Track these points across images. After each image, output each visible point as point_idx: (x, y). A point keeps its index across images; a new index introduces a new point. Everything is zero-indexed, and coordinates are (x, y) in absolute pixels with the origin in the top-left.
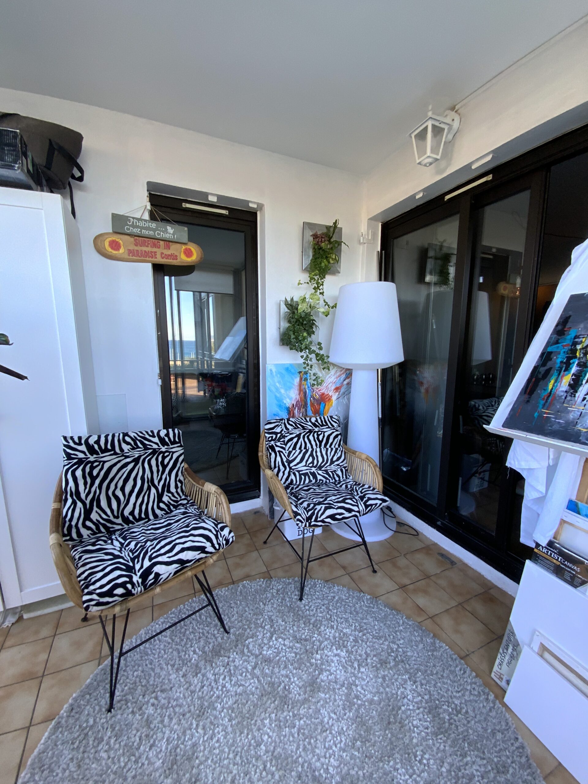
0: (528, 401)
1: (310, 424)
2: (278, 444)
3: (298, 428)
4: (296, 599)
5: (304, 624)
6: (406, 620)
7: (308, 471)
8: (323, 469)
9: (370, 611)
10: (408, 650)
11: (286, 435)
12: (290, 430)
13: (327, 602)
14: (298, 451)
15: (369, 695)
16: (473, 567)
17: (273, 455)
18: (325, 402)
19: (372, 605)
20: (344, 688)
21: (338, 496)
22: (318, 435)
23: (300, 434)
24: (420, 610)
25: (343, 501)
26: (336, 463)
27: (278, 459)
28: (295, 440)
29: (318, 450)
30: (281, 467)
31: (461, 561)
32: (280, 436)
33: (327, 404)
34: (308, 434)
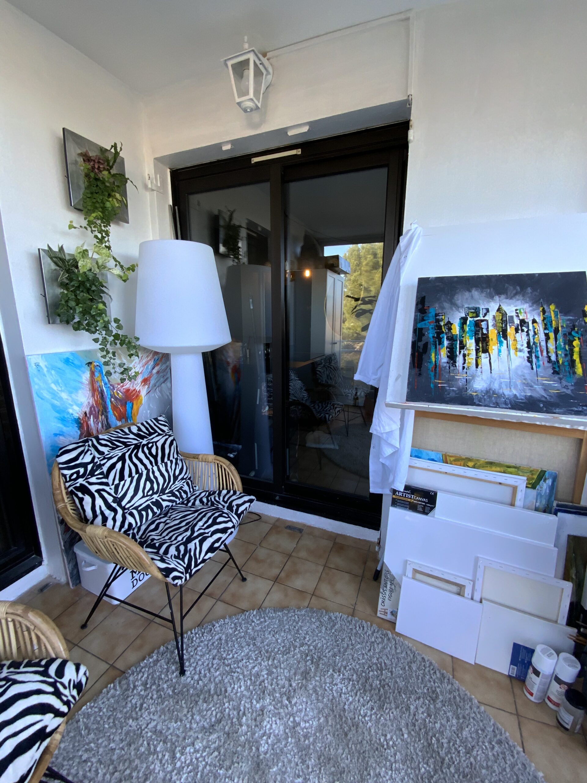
0: (420, 374)
1: (132, 436)
2: (93, 480)
3: (118, 446)
4: (176, 676)
5: (206, 702)
6: (299, 613)
7: (149, 502)
8: (167, 491)
9: (265, 627)
10: (317, 641)
11: (102, 462)
12: (106, 453)
13: (216, 651)
14: (128, 480)
15: (314, 723)
16: (317, 526)
17: (87, 500)
18: (132, 401)
19: (262, 620)
20: (290, 739)
21: (205, 519)
22: (150, 449)
23: (124, 455)
24: (301, 593)
25: (215, 523)
26: (180, 477)
27: (99, 502)
28: (119, 465)
29: (155, 468)
30: (107, 512)
31: (304, 525)
32: (93, 467)
33: (135, 402)
34: (136, 451)
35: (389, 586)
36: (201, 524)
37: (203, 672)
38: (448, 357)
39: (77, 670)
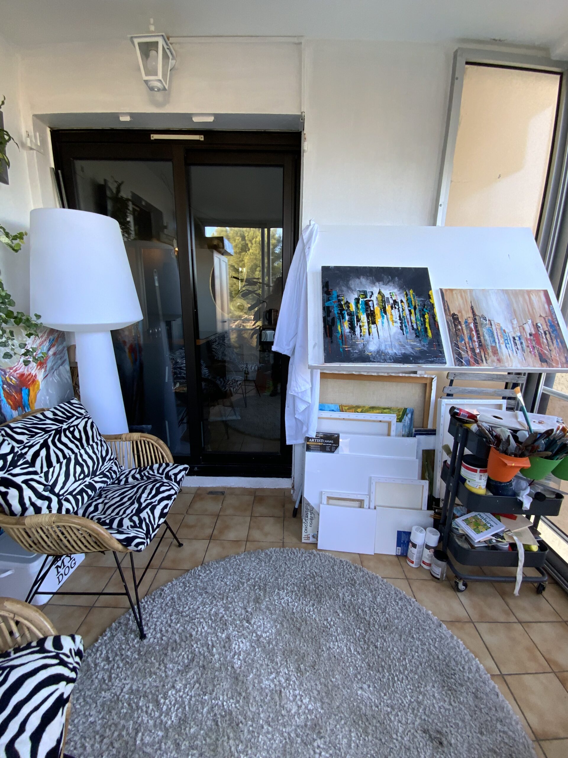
0: (332, 342)
2: (17, 471)
3: (37, 433)
6: (239, 557)
7: (82, 486)
8: (98, 473)
9: (212, 577)
11: (24, 451)
12: (26, 441)
14: (57, 466)
16: (236, 486)
17: (13, 493)
18: (28, 387)
19: (208, 572)
22: (72, 433)
23: (46, 441)
24: (236, 542)
25: (158, 492)
26: (108, 458)
27: (28, 493)
28: (43, 452)
29: (82, 451)
30: (39, 503)
33: (31, 388)
34: (58, 436)
35: (309, 516)
36: (144, 496)
37: (163, 629)
38: (349, 328)
39: (74, 639)
